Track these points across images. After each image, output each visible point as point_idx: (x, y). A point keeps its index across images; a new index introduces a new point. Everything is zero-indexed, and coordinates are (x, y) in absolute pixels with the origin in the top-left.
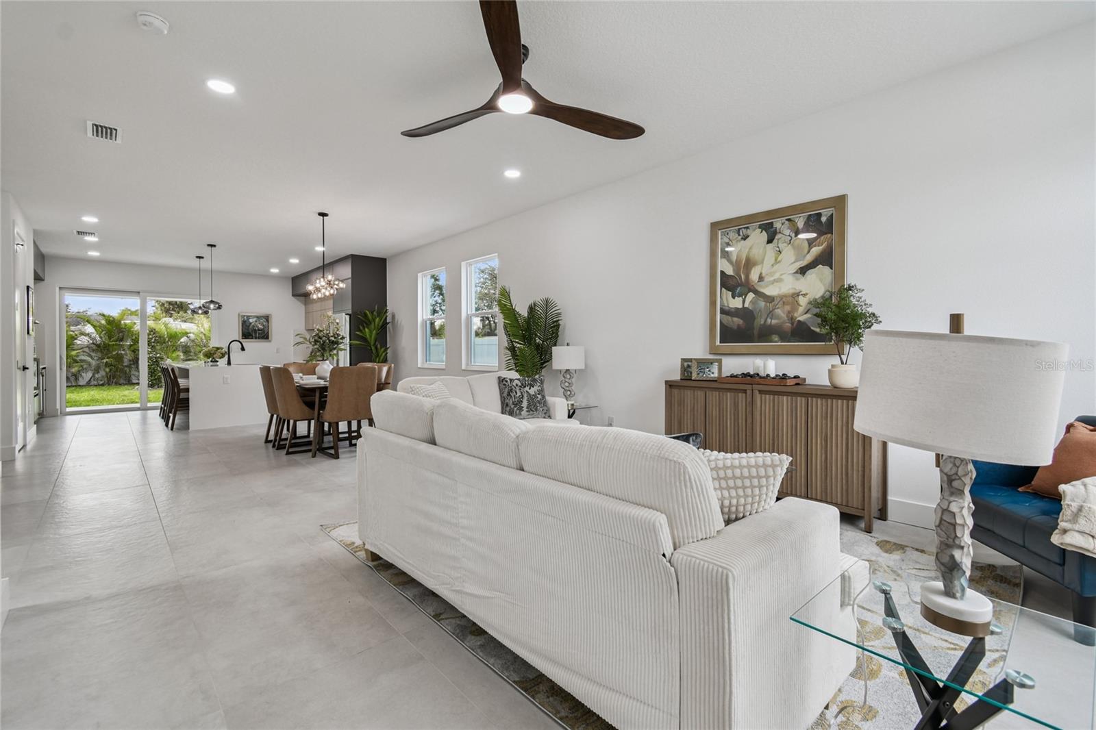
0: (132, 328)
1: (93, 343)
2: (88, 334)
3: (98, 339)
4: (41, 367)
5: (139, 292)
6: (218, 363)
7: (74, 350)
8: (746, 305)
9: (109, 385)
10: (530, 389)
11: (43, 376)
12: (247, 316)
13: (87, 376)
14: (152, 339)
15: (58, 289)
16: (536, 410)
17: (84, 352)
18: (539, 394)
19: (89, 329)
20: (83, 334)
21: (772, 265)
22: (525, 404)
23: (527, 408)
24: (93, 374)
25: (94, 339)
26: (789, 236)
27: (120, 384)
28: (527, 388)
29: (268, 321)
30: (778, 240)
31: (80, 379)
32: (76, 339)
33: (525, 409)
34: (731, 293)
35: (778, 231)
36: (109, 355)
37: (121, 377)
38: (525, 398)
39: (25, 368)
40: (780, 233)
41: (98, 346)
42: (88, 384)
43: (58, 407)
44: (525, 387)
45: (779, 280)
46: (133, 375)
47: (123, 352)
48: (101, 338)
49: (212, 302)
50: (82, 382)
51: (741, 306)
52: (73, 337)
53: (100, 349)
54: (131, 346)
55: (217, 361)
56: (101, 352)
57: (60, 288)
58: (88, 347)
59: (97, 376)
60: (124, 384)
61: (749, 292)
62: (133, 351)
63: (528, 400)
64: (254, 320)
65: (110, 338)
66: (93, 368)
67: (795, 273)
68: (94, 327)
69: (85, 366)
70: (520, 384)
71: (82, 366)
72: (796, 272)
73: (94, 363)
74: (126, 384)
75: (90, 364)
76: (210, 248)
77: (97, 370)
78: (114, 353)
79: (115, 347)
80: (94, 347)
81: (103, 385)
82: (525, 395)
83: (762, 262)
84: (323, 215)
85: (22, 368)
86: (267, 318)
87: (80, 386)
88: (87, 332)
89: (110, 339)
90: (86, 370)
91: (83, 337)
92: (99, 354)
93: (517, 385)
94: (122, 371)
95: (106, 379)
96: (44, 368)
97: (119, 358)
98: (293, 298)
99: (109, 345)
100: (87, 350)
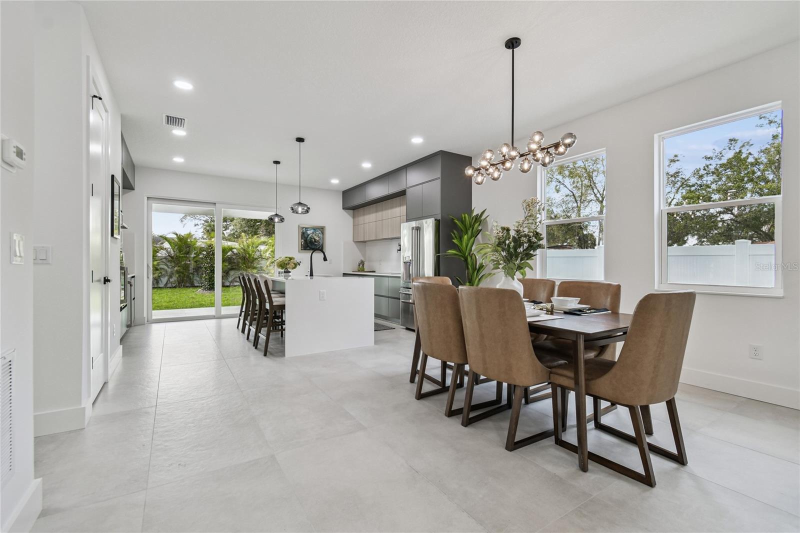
0: (195, 244)
1: (169, 256)
2: (166, 249)
3: (172, 252)
4: (129, 276)
5: (215, 203)
6: (290, 274)
7: (156, 261)
9: (179, 287)
11: (131, 285)
12: (306, 228)
13: (164, 280)
14: (210, 252)
15: (146, 198)
17: (162, 262)
19: (166, 245)
20: (162, 249)
24: (169, 279)
25: (169, 253)
27: (187, 287)
29: (323, 233)
31: (160, 282)
32: (158, 252)
36: (179, 265)
37: (187, 282)
39: (106, 280)
41: (172, 257)
42: (166, 287)
43: (145, 315)
46: (195, 280)
47: (189, 262)
48: (174, 252)
49: (300, 204)
50: (161, 285)
52: (156, 251)
53: (172, 259)
54: (194, 257)
55: (290, 272)
56: (174, 262)
57: (148, 198)
58: (165, 258)
59: (171, 280)
60: (190, 287)
62: (195, 262)
64: (312, 231)
65: (180, 251)
66: (169, 274)
68: (170, 243)
69: (163, 273)
71: (161, 273)
73: (169, 270)
74: (191, 287)
75: (166, 271)
77: (171, 277)
78: (183, 263)
79: (184, 258)
80: (170, 259)
81: (175, 287)
85: (103, 280)
86: (322, 229)
87: (160, 287)
88: (165, 247)
89: (180, 253)
90: (164, 276)
91: (162, 251)
92: (173, 264)
94: (188, 277)
95: (177, 282)
96: (133, 277)
97: (186, 267)
98: (343, 211)
99: (180, 257)
100: (164, 260)
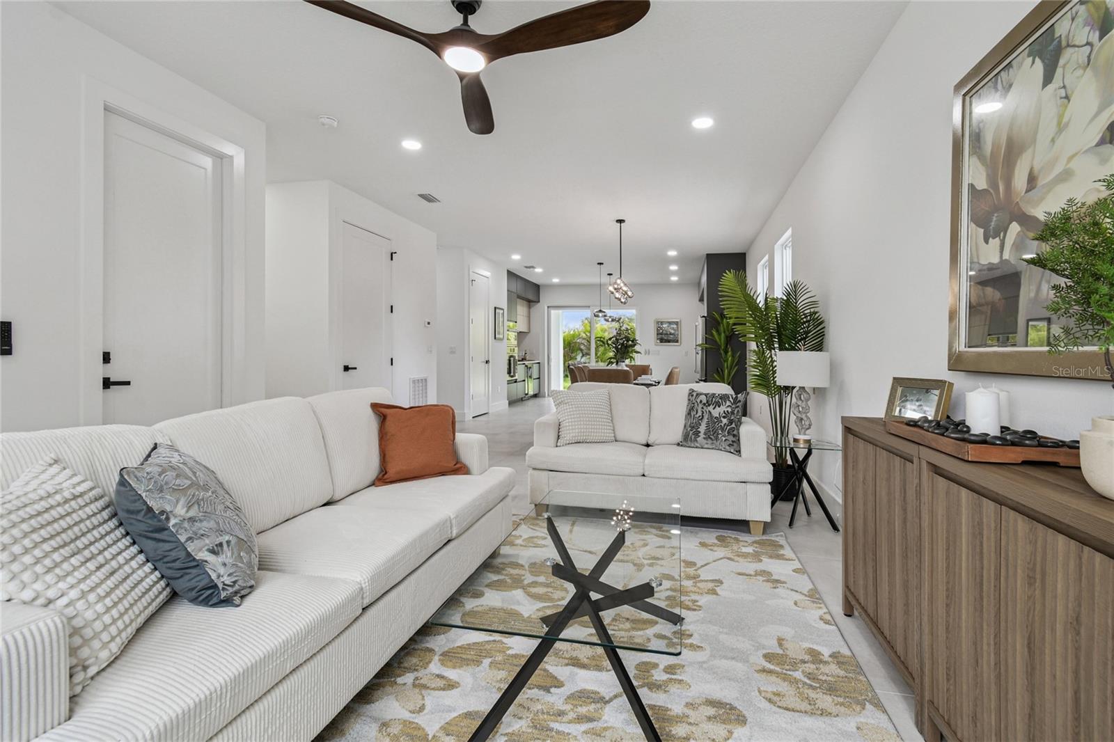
4: (528, 362)
5: (589, 307)
8: (1006, 256)
10: (714, 408)
11: (529, 368)
12: (661, 322)
15: (546, 308)
16: (717, 439)
18: (724, 417)
21: (1053, 140)
22: (702, 428)
23: (705, 434)
26: (1088, 44)
28: (711, 408)
29: (678, 326)
30: (1064, 67)
33: (702, 435)
34: (982, 230)
35: (1064, 43)
38: (705, 420)
39: (487, 362)
40: (1068, 46)
43: (546, 391)
44: (709, 405)
45: (1066, 175)
51: (996, 260)
57: (548, 307)
61: (1011, 223)
63: (708, 423)
64: (666, 325)
67: (1098, 145)
70: (705, 401)
72: (1102, 142)
76: (599, 266)
82: (706, 417)
83: (1034, 141)
84: (620, 221)
85: (485, 362)
86: (677, 324)
93: (701, 401)
96: (538, 363)
98: (699, 303)
